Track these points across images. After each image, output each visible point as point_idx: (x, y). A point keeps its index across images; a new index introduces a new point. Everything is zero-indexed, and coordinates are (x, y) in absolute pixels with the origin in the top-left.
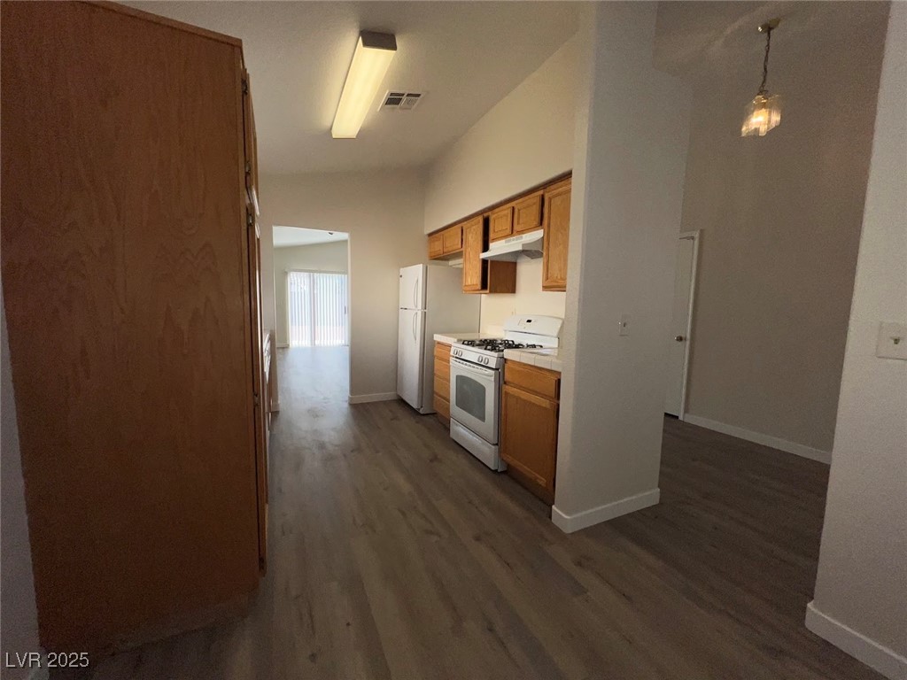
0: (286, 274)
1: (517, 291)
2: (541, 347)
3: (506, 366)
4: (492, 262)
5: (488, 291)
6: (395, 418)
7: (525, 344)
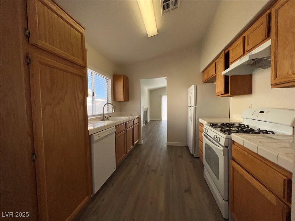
0: (161, 96)
1: (253, 93)
2: (273, 133)
3: (233, 146)
4: (231, 76)
5: (229, 94)
6: (181, 157)
7: (256, 130)
